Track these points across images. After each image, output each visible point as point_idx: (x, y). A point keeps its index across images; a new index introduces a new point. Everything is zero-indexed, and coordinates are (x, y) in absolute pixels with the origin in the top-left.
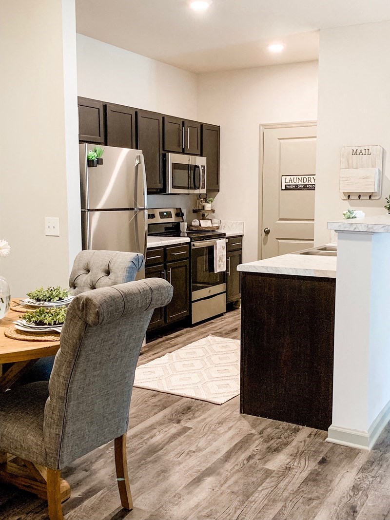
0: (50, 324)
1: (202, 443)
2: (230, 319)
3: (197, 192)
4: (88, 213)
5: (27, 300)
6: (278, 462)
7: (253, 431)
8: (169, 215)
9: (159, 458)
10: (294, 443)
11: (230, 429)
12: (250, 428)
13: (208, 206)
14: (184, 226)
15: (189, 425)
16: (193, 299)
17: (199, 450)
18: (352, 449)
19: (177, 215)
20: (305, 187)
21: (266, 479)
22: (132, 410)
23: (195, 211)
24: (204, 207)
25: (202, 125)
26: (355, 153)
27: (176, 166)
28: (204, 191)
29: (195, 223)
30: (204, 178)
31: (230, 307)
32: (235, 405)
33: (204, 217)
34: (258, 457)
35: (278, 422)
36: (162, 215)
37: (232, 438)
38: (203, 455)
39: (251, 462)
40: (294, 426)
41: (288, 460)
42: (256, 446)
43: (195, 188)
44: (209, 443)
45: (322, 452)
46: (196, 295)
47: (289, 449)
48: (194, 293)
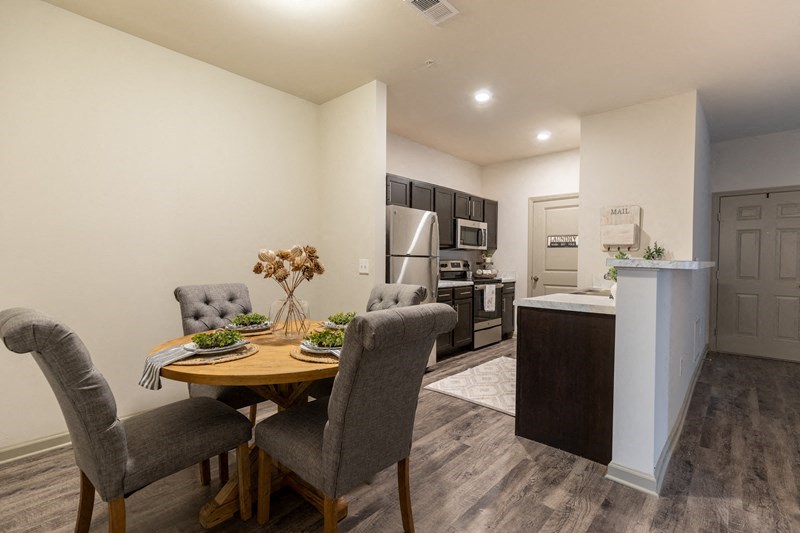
0: (328, 346)
1: (479, 465)
2: (505, 347)
3: (480, 248)
4: (391, 258)
5: (327, 323)
6: (557, 498)
7: (529, 457)
8: (458, 265)
9: (437, 477)
10: (572, 476)
11: (506, 450)
12: (525, 453)
13: (488, 260)
14: (470, 274)
15: (467, 443)
16: (475, 329)
17: (476, 473)
18: (637, 493)
19: (464, 266)
20: (567, 245)
21: (544, 520)
22: (417, 423)
23: (478, 263)
24: (485, 260)
25: (484, 200)
26: (614, 212)
27: (464, 228)
28: (485, 248)
29: (479, 272)
30: (485, 238)
31: (506, 336)
32: (510, 425)
33: (484, 268)
34: (535, 489)
35: (553, 449)
36: (453, 265)
37: (509, 462)
38: (480, 480)
39: (529, 495)
40: (569, 455)
41: (568, 497)
42: (532, 476)
43: (478, 245)
44: (486, 466)
45: (604, 491)
46: (477, 326)
47: (567, 483)
48: (476, 325)
